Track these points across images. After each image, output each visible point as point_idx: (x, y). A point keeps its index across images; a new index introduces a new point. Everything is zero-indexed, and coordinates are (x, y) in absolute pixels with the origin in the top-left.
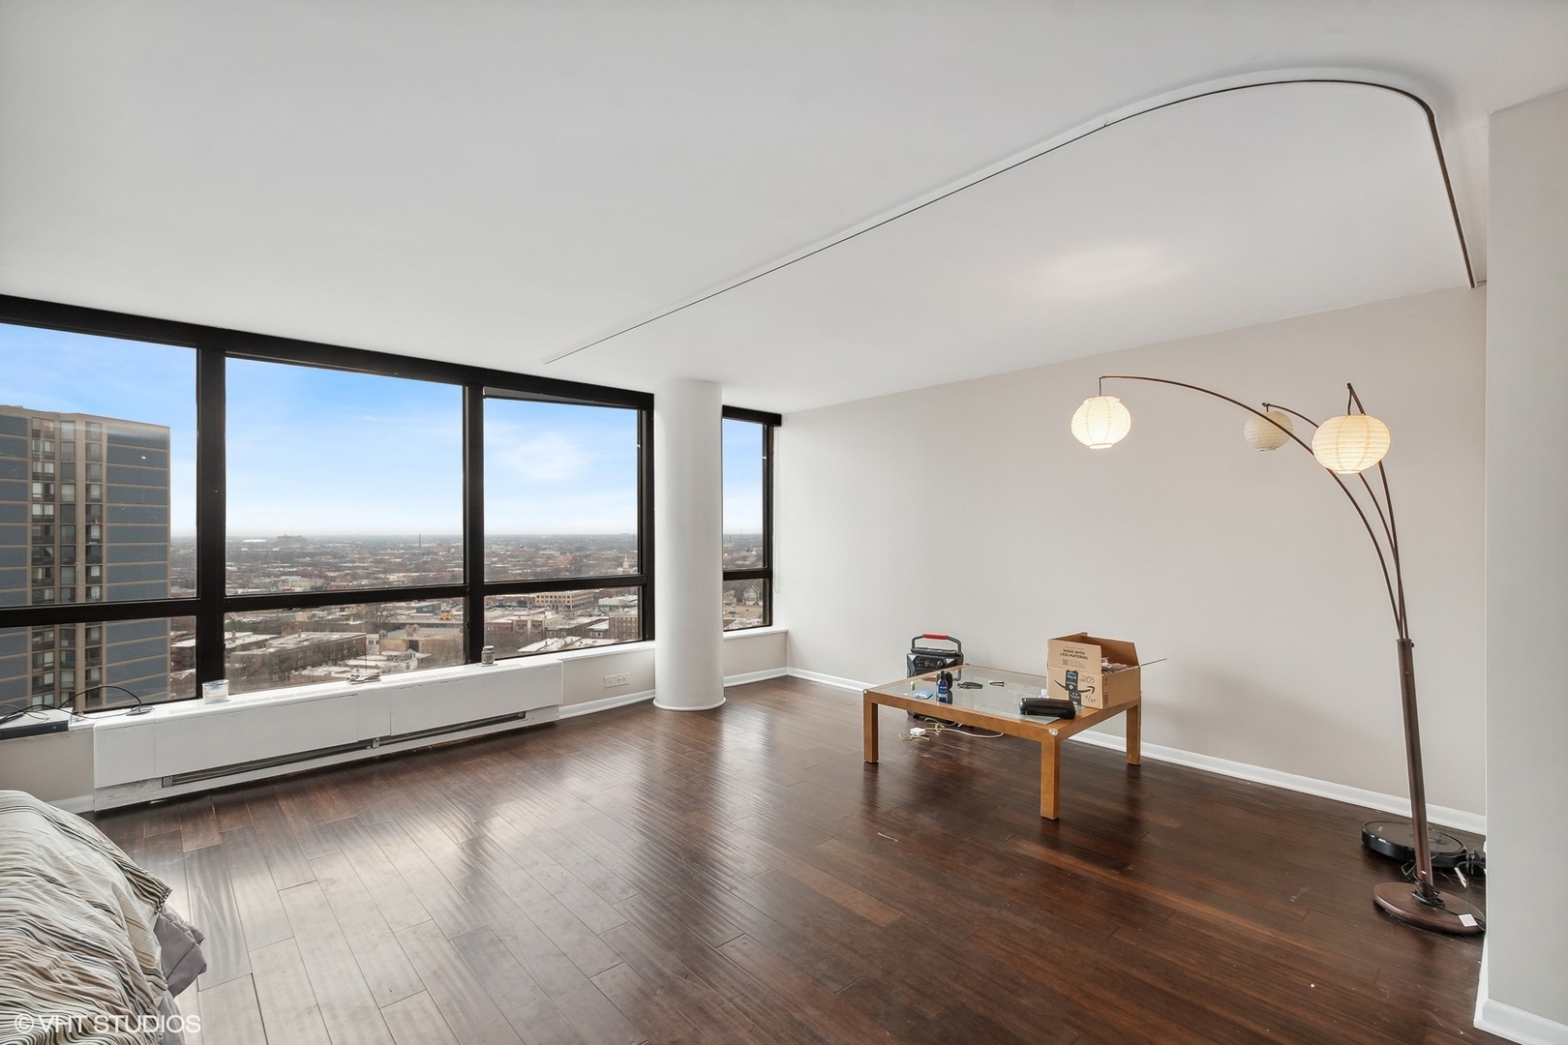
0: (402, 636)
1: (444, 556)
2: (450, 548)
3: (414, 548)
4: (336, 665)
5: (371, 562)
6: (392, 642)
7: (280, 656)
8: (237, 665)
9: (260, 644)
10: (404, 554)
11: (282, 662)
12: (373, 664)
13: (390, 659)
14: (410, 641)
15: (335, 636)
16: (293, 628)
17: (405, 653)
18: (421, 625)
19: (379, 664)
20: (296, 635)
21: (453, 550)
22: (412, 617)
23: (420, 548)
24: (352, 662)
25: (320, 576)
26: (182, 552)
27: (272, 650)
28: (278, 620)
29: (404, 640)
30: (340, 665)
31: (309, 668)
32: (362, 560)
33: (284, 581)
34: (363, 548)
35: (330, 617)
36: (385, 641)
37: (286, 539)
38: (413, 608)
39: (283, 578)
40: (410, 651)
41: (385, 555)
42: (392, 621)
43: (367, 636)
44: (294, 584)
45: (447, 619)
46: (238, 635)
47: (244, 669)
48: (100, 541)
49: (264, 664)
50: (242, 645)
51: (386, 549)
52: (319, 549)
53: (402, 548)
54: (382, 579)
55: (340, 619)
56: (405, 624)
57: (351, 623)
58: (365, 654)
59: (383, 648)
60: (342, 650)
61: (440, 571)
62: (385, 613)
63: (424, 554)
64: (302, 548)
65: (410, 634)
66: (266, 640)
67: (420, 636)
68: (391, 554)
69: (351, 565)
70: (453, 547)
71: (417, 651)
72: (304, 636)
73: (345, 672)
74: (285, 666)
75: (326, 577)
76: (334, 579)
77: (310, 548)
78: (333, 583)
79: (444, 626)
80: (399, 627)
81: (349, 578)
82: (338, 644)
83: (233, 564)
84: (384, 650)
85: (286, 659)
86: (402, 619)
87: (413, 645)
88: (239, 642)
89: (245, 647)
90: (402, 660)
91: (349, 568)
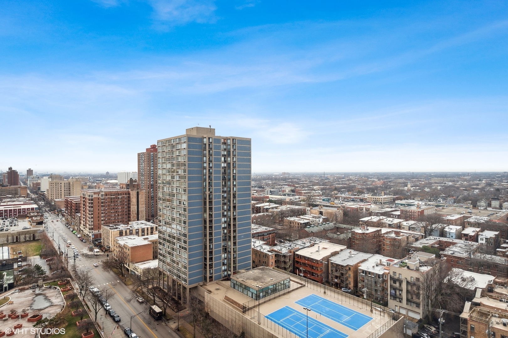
0: (317, 208)
1: (332, 180)
2: (334, 177)
3: (322, 177)
4: (297, 217)
5: (308, 182)
6: (314, 211)
7: (281, 212)
8: (270, 214)
9: (276, 208)
10: (319, 179)
11: (282, 214)
12: (308, 218)
13: (313, 217)
14: (320, 211)
15: (297, 207)
16: (285, 203)
17: (318, 216)
18: (324, 206)
19: (310, 219)
20: (286, 206)
21: (335, 178)
22: (321, 202)
23: (324, 177)
24: (302, 217)
25: (293, 186)
26: (259, 177)
27: (279, 210)
28: (281, 200)
29: (318, 211)
30: (298, 217)
31: (289, 217)
32: (306, 181)
33: (283, 187)
34: (306, 177)
35: (296, 200)
36: (312, 210)
37: (284, 173)
38: (321, 199)
39: (283, 186)
40: (320, 215)
41: (312, 179)
42: (314, 203)
43: (307, 208)
44: (286, 188)
45: (333, 204)
46: (271, 204)
47: (272, 215)
48: (235, 174)
49: (277, 214)
50: (272, 207)
51: (313, 177)
52: (293, 177)
53: (318, 177)
54: (311, 188)
55: (298, 201)
56: (319, 205)
57: (302, 203)
58: (306, 215)
59: (311, 213)
60: (299, 212)
61: (331, 185)
62: (312, 200)
63: (325, 179)
64: (288, 176)
65: (320, 209)
66: (278, 206)
67: (324, 210)
68: (315, 179)
69: (302, 182)
70: (336, 177)
71: (322, 216)
72: (288, 206)
73: (300, 220)
74: (283, 215)
75: (295, 186)
76: (297, 187)
77: (291, 177)
78: (297, 189)
79: (332, 207)
80: (317, 206)
81: (302, 187)
82: (298, 210)
83: (270, 181)
84: (312, 214)
85: (283, 213)
86: (318, 203)
87: (321, 213)
88: (271, 206)
89: (273, 208)
90: (317, 218)
91: (302, 184)
